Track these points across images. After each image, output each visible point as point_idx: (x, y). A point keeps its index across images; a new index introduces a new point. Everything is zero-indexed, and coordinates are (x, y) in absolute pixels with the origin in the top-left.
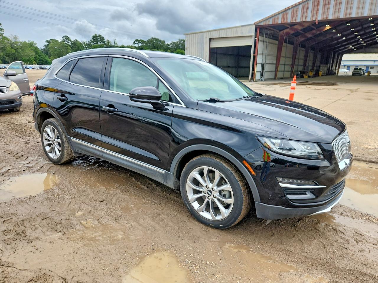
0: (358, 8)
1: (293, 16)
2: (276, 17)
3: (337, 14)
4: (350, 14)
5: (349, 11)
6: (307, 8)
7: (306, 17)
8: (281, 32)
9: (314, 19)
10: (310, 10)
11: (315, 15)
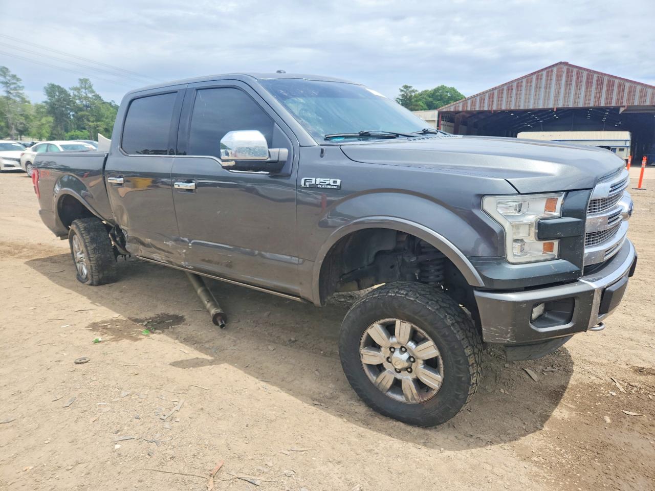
0: (525, 102)
1: (472, 105)
2: (457, 105)
3: (508, 106)
4: (519, 106)
5: (518, 104)
6: (484, 100)
7: (483, 107)
8: (457, 115)
9: (490, 109)
10: (486, 101)
11: (491, 106)
